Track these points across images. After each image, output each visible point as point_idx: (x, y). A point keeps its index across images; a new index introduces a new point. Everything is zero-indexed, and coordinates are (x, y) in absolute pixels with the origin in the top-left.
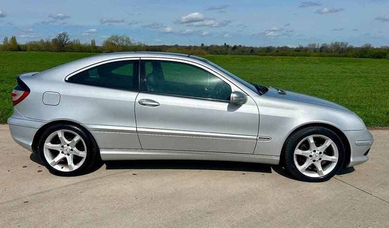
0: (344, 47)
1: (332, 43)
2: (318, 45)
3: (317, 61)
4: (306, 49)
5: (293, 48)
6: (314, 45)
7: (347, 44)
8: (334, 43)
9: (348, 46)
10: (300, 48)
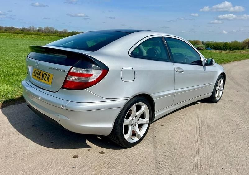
0: (52, 30)
1: (45, 27)
2: (36, 27)
3: (49, 39)
4: (28, 30)
5: (18, 29)
6: (33, 27)
7: (54, 28)
8: (46, 27)
9: (55, 30)
10: (23, 29)
